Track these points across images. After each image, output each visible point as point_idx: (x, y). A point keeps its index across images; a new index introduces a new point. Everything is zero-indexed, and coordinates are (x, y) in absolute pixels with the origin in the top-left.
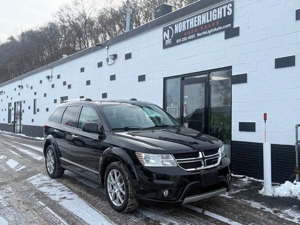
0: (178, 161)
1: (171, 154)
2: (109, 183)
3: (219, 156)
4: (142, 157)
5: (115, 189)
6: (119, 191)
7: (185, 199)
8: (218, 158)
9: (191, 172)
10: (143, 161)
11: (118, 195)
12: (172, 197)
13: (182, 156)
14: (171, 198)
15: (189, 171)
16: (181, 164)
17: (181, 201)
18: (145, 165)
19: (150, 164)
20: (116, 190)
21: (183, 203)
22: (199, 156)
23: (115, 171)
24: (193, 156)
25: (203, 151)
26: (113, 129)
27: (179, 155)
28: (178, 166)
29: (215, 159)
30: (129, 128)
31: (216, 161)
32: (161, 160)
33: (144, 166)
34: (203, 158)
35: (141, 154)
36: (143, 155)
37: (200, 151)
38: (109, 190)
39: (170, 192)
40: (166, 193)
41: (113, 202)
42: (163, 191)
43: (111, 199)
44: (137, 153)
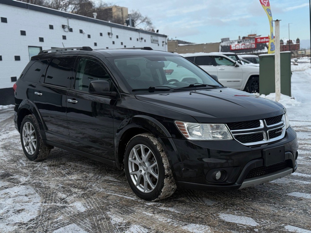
0: (233, 133)
1: (223, 123)
2: (132, 163)
3: (283, 126)
4: (184, 127)
5: (141, 171)
6: (148, 173)
7: (243, 183)
8: (281, 128)
9: (251, 147)
10: (186, 133)
11: (147, 179)
12: (226, 180)
13: (238, 126)
14: (225, 182)
15: (248, 146)
16: (237, 137)
17: (238, 185)
18: (188, 138)
19: (194, 137)
20: (143, 172)
21: (241, 188)
22: (259, 126)
23: (142, 146)
24: (247, 126)
25: (265, 119)
26: (134, 91)
27: (234, 124)
28: (234, 139)
29: (278, 130)
30: (156, 88)
31: (280, 132)
32: (210, 132)
33: (188, 140)
34: (265, 129)
35: (183, 124)
36: (186, 125)
37: (261, 119)
38: (130, 171)
39: (223, 173)
40: (218, 175)
41: (138, 187)
42: (215, 173)
43: (135, 183)
44: (177, 123)
